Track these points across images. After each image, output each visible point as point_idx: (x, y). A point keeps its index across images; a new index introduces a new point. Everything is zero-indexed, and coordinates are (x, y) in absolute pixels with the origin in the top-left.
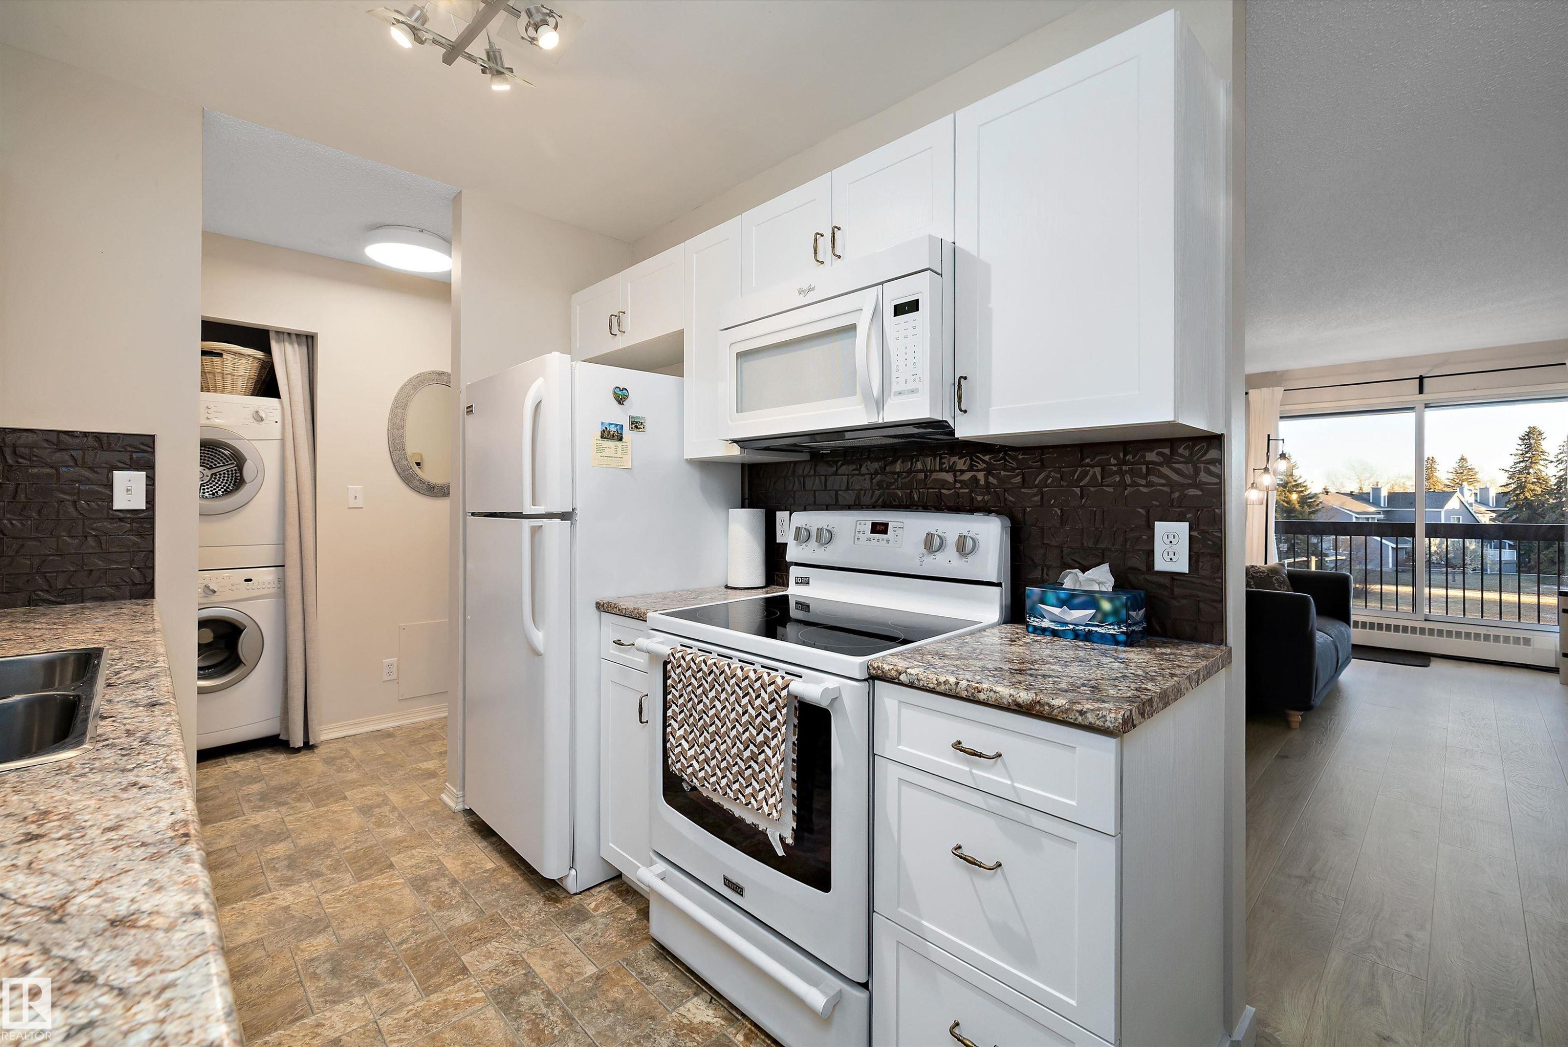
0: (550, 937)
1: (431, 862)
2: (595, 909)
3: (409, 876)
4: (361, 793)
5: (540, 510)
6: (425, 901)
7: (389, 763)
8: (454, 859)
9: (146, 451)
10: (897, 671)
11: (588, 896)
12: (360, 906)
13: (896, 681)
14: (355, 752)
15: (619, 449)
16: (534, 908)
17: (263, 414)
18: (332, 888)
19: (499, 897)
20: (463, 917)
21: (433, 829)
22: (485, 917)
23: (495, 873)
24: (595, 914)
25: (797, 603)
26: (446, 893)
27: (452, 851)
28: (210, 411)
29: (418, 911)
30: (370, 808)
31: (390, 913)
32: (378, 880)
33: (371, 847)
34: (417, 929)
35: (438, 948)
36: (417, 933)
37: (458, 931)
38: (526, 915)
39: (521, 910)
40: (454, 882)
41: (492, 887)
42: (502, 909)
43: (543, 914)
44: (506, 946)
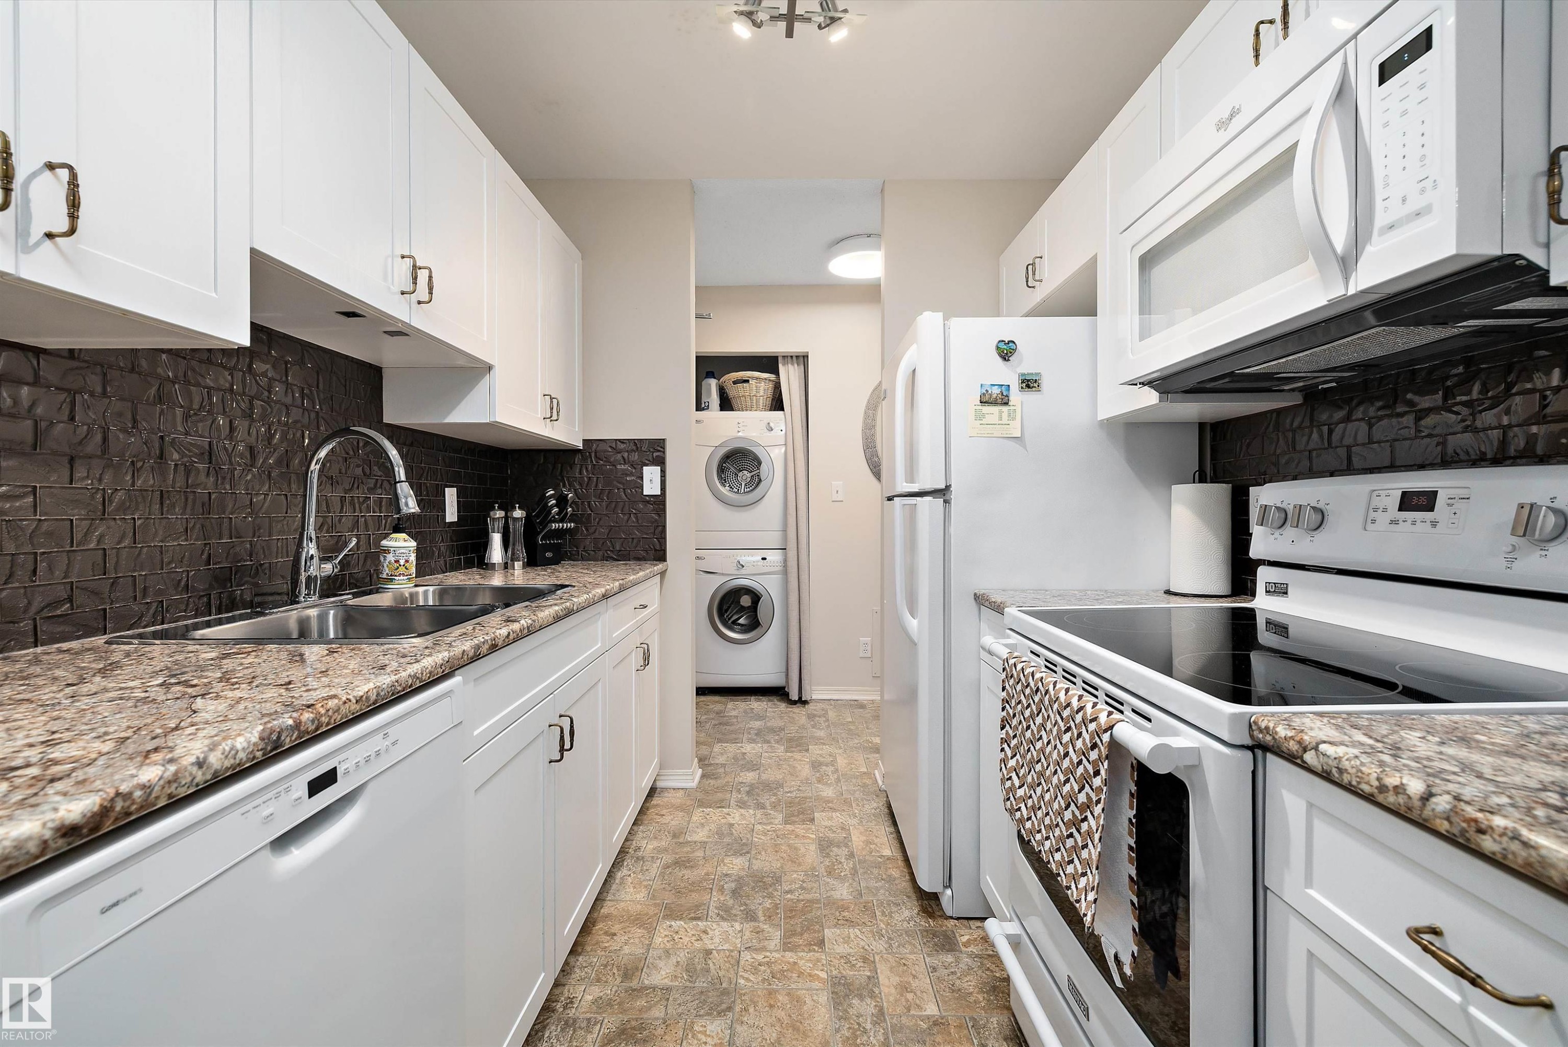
0: (908, 951)
1: (843, 829)
2: (967, 944)
3: (821, 835)
4: (820, 749)
5: (915, 488)
6: (821, 863)
7: (850, 730)
8: (861, 833)
9: (659, 451)
10: (1300, 743)
11: (964, 926)
12: (776, 845)
13: (1299, 761)
14: (832, 714)
15: (1005, 416)
16: (907, 913)
17: (772, 425)
18: (766, 822)
19: (881, 887)
20: (843, 892)
21: (857, 799)
22: (861, 901)
23: (888, 862)
24: (963, 949)
25: (1269, 622)
26: (841, 863)
27: (863, 826)
28: (740, 425)
29: (814, 869)
30: (821, 764)
31: (792, 862)
32: (798, 828)
33: (806, 798)
34: (804, 885)
35: (811, 912)
36: (802, 888)
37: (834, 904)
38: (896, 916)
39: (894, 909)
40: (851, 855)
41: (879, 874)
42: (878, 900)
43: (912, 923)
44: (865, 939)
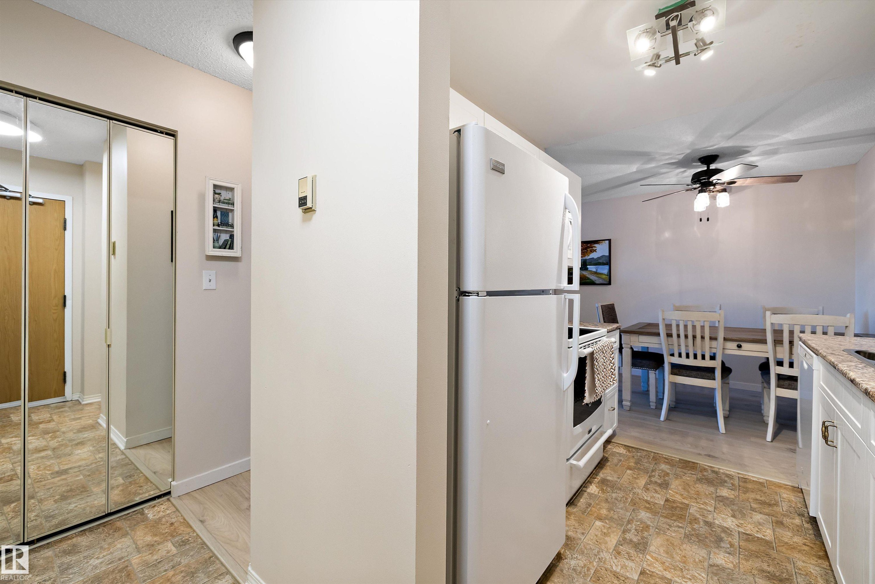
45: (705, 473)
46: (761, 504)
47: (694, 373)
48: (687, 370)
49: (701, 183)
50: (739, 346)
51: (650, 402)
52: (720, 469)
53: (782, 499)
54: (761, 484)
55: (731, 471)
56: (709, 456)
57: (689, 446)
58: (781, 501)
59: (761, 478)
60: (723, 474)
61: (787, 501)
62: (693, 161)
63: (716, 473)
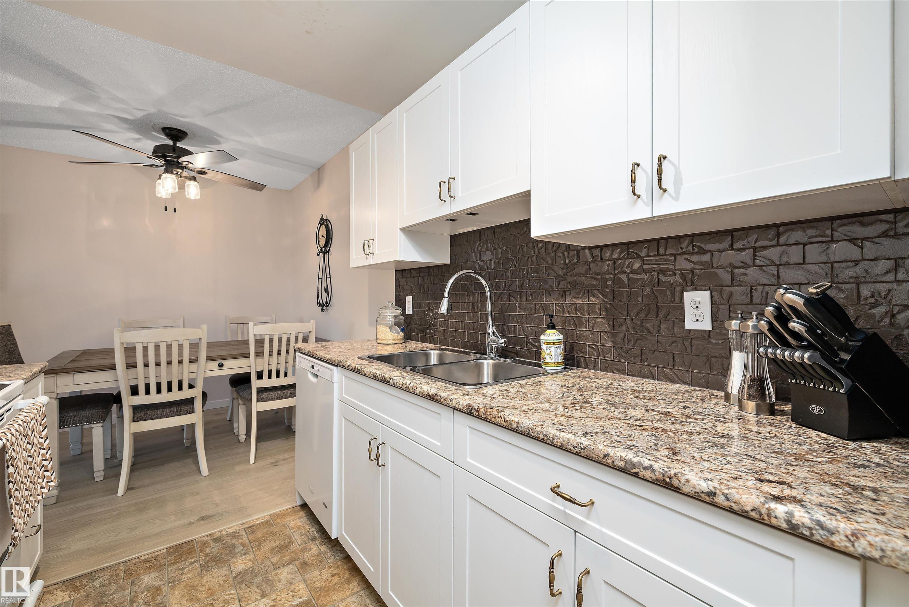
45: (208, 550)
46: (279, 552)
47: (167, 411)
48: (157, 409)
49: (166, 161)
50: (221, 365)
51: (94, 472)
52: (222, 531)
53: (292, 531)
54: (267, 523)
55: (234, 526)
56: (203, 519)
57: (173, 518)
58: (292, 532)
59: (264, 516)
60: (228, 535)
61: (296, 529)
62: (154, 128)
63: (218, 540)
